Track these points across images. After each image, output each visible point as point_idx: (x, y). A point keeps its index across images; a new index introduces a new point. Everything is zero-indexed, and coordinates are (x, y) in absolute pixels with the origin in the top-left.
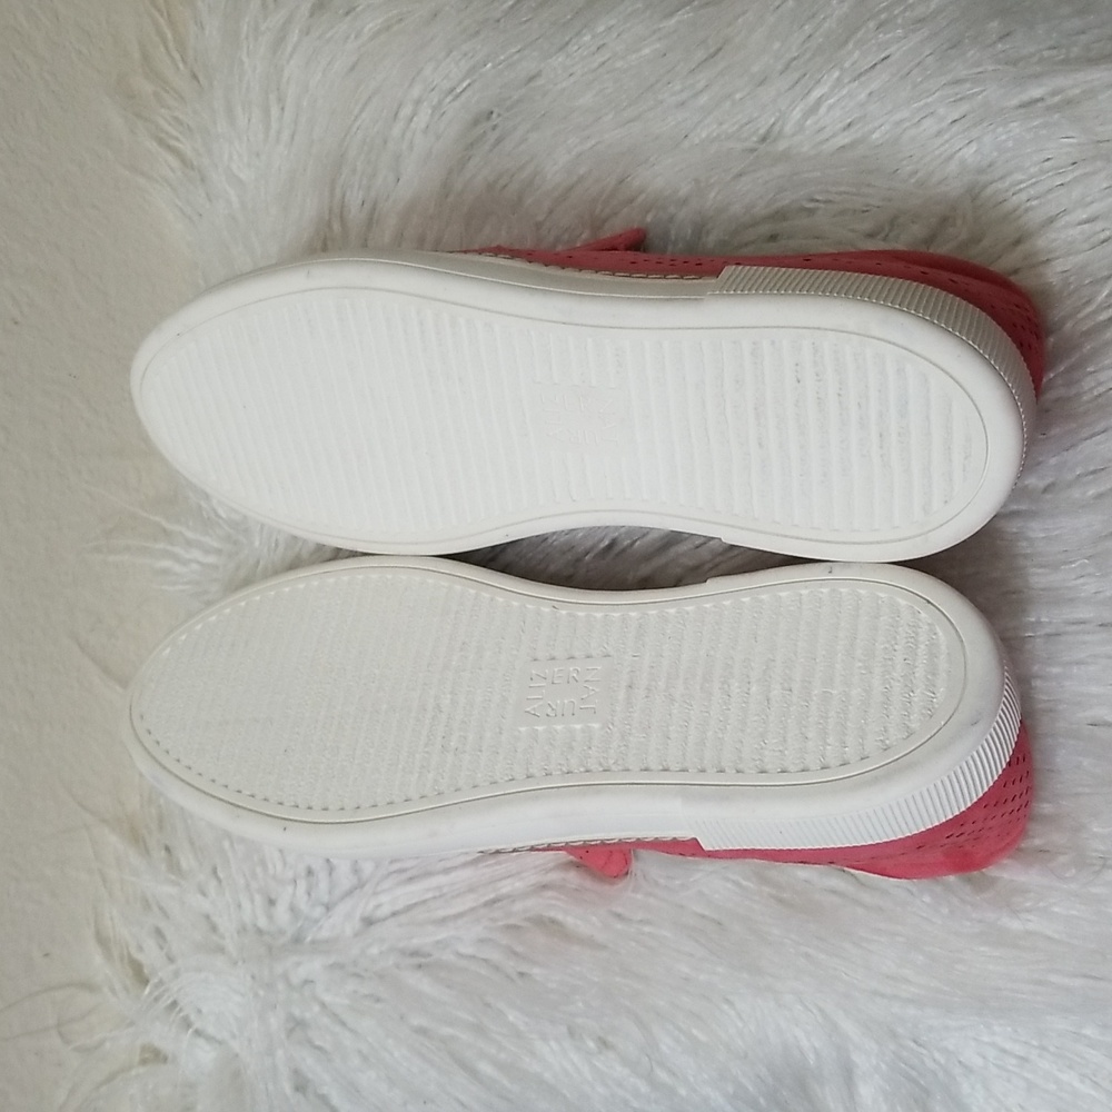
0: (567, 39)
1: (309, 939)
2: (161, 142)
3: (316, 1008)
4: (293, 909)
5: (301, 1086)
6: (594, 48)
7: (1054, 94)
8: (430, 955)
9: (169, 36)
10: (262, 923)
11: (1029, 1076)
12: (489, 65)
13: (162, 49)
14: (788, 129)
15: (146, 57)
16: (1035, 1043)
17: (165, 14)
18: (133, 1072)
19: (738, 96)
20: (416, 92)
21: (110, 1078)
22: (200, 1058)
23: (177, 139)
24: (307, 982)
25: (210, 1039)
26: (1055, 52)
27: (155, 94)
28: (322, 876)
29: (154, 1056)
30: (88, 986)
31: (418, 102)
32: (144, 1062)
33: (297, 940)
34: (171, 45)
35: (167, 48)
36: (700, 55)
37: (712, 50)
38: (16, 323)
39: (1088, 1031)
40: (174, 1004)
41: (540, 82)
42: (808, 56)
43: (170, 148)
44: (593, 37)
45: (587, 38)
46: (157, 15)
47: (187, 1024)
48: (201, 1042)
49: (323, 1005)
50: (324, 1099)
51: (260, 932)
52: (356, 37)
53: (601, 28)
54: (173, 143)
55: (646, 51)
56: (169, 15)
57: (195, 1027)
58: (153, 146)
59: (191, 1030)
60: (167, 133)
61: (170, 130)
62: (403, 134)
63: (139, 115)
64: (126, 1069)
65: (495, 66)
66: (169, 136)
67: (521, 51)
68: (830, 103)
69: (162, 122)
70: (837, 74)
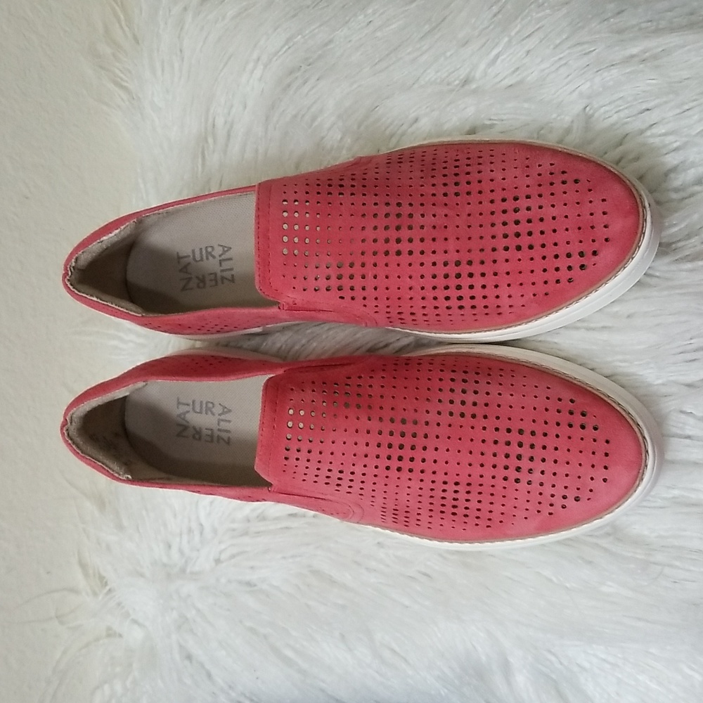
0: (347, 18)
1: (188, 570)
2: (116, 84)
3: (194, 612)
4: (181, 552)
5: (189, 657)
6: (365, 24)
7: (645, 52)
8: (255, 586)
9: (122, 17)
10: (165, 560)
11: (620, 676)
12: (300, 36)
13: (117, 25)
14: (478, 74)
15: (107, 32)
16: (619, 656)
17: (120, 4)
18: (101, 642)
19: (448, 54)
20: (255, 56)
21: (87, 645)
22: (135, 636)
23: (127, 82)
24: (189, 596)
25: (139, 625)
26: (649, 23)
27: (114, 55)
28: (197, 533)
29: (111, 633)
30: (74, 591)
31: (257, 61)
32: (109, 636)
33: (183, 571)
34: (123, 23)
35: (120, 25)
36: (427, 27)
37: (434, 25)
38: (27, 198)
39: (653, 650)
40: (119, 604)
41: (331, 46)
42: (492, 27)
43: (122, 87)
44: (365, 16)
45: (361, 17)
46: (115, 6)
47: (127, 615)
48: (136, 627)
49: (198, 611)
50: (202, 665)
51: (165, 565)
52: (222, 20)
53: (370, 11)
54: (125, 84)
55: (393, 26)
56: (122, 5)
57: (132, 617)
58: (111, 86)
59: (130, 619)
61: (122, 75)
62: (248, 81)
63: (101, 67)
64: (97, 639)
65: (303, 37)
66: (122, 79)
67: (320, 26)
68: (503, 57)
69: (117, 71)
70: (506, 39)
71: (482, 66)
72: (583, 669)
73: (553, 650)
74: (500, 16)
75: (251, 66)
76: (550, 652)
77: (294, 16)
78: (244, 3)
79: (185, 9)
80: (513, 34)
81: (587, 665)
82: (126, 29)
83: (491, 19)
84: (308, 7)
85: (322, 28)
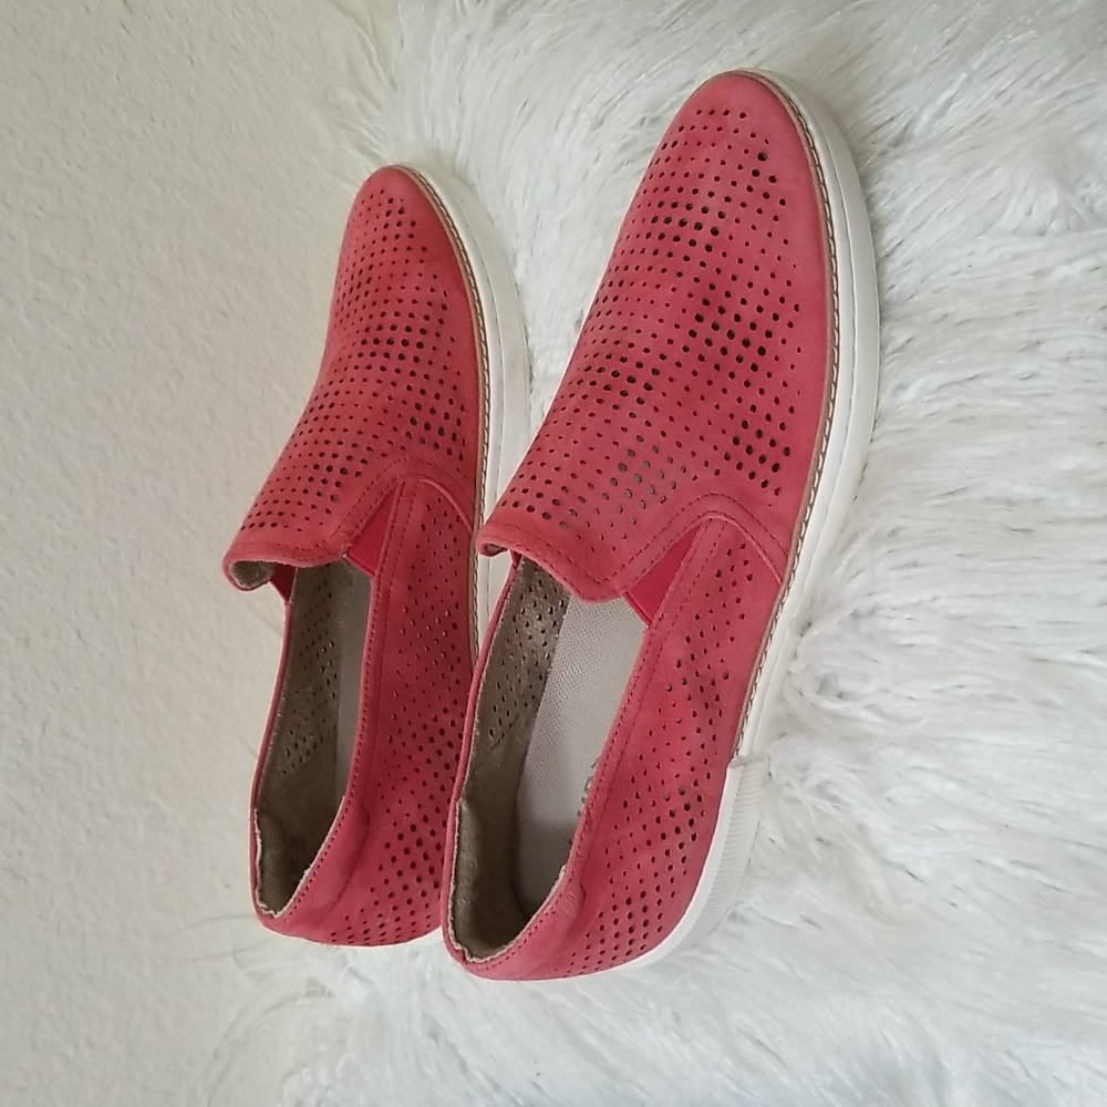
0: (717, 46)
2: (362, 149)
5: (434, 1034)
6: (745, 55)
9: (374, 51)
12: (642, 75)
13: (367, 63)
14: (919, 129)
15: (352, 70)
17: (371, 31)
18: (299, 1003)
20: (574, 105)
21: (278, 1005)
22: (353, 995)
23: (378, 148)
25: (362, 979)
27: (361, 106)
29: (316, 990)
31: (577, 112)
32: (309, 994)
34: (375, 59)
35: (371, 62)
42: (944, 59)
43: (371, 155)
44: (746, 44)
45: (740, 45)
46: (362, 32)
47: (343, 961)
48: (355, 981)
50: (453, 1048)
52: (524, 52)
53: (753, 35)
54: (375, 150)
56: (375, 34)
57: (349, 965)
58: (355, 153)
59: (345, 969)
60: (369, 141)
61: (372, 138)
62: (564, 144)
63: (343, 125)
64: (294, 999)
65: (648, 76)
66: (371, 144)
67: (674, 59)
68: (957, 104)
69: (364, 132)
70: (964, 76)
71: (925, 118)
72: (1065, 1086)
73: (1015, 1053)
74: (957, 42)
75: (568, 119)
76: (1010, 1054)
77: (633, 44)
78: (560, 27)
79: (469, 37)
80: (975, 66)
81: (1071, 1080)
82: (380, 69)
83: (944, 47)
84: (657, 29)
85: (678, 61)
